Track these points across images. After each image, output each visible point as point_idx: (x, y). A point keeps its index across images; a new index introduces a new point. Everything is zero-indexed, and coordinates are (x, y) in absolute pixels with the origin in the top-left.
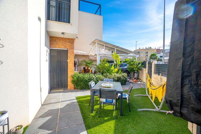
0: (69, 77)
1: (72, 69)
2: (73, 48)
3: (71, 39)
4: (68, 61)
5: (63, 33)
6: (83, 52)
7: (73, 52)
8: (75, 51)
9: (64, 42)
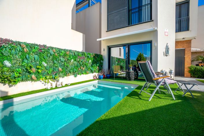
0: (186, 68)
1: (189, 62)
2: (191, 47)
3: (188, 40)
4: (186, 56)
5: (183, 38)
6: (196, 49)
7: (190, 50)
8: (192, 49)
9: (182, 44)
